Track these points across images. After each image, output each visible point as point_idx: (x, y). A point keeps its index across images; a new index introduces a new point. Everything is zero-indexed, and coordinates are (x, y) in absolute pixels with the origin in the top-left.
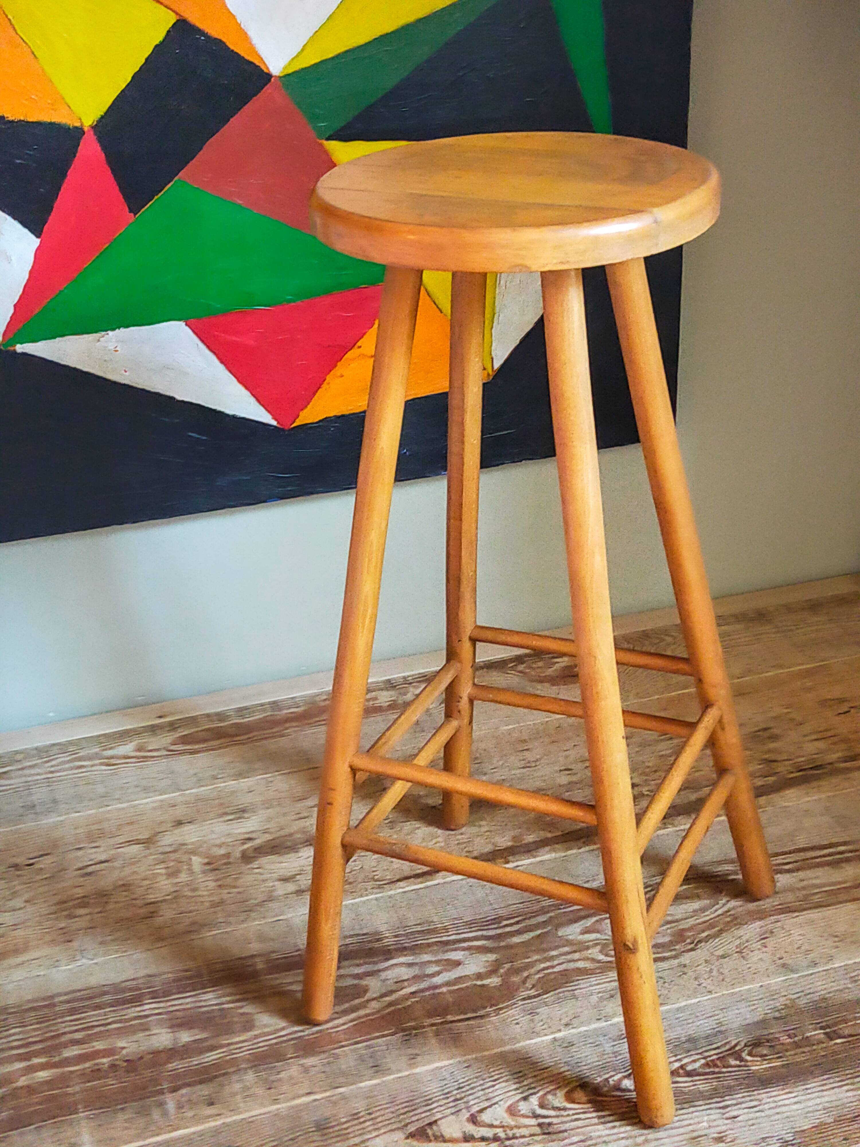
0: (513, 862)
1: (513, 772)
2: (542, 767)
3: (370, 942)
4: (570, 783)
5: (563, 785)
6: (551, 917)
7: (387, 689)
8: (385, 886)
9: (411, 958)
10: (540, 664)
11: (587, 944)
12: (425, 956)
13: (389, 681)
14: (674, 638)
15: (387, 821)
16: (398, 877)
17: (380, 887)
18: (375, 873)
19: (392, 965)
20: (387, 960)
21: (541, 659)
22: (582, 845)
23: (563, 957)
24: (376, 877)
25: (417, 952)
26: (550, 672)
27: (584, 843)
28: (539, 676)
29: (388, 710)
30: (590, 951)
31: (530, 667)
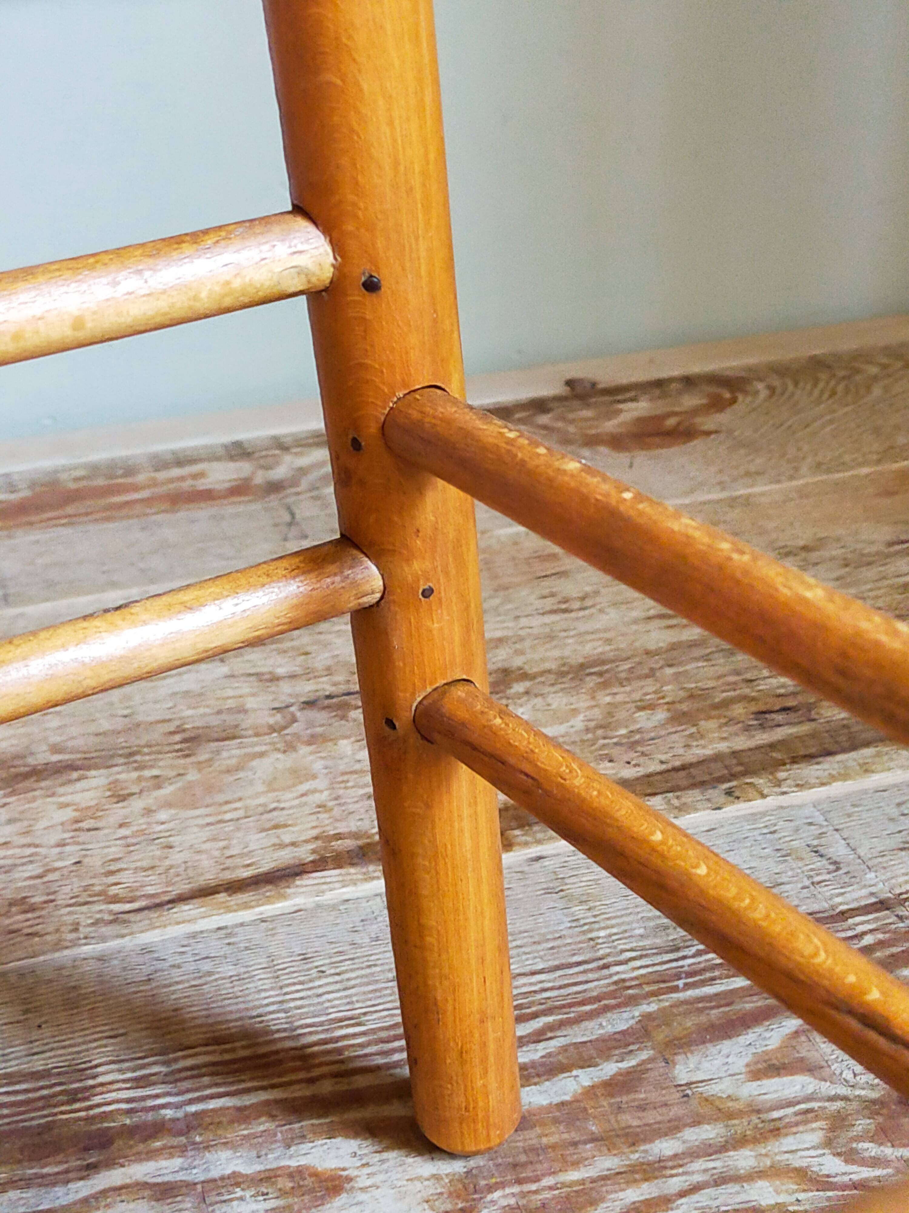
0: (526, 844)
1: (523, 622)
2: (601, 611)
3: (48, 1101)
4: (673, 647)
5: (657, 652)
6: (648, 1017)
7: (232, 458)
8: (132, 917)
9: (177, 1162)
10: (587, 413)
11: (775, 1114)
12: (224, 1155)
13: (238, 445)
14: (884, 367)
15: (178, 738)
16: (183, 887)
17: (117, 919)
18: (112, 879)
19: (104, 1193)
20: (92, 1168)
21: (588, 406)
22: (723, 799)
23: (699, 1165)
24: (114, 890)
25: (198, 1139)
26: (610, 426)
27: (729, 793)
28: (587, 435)
29: (225, 497)
30: (788, 1142)
31: (563, 419)
